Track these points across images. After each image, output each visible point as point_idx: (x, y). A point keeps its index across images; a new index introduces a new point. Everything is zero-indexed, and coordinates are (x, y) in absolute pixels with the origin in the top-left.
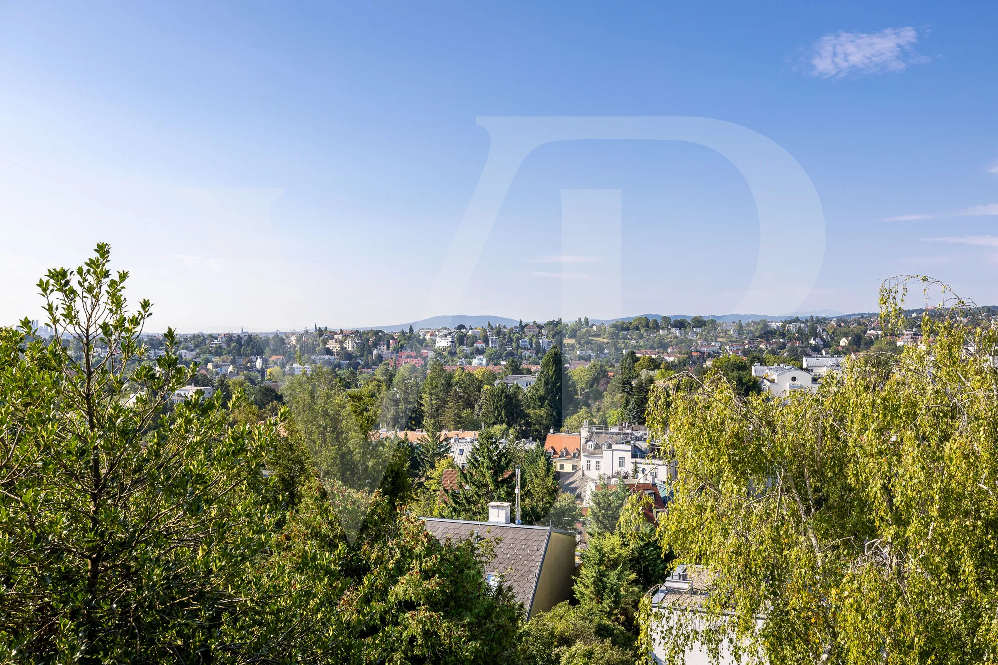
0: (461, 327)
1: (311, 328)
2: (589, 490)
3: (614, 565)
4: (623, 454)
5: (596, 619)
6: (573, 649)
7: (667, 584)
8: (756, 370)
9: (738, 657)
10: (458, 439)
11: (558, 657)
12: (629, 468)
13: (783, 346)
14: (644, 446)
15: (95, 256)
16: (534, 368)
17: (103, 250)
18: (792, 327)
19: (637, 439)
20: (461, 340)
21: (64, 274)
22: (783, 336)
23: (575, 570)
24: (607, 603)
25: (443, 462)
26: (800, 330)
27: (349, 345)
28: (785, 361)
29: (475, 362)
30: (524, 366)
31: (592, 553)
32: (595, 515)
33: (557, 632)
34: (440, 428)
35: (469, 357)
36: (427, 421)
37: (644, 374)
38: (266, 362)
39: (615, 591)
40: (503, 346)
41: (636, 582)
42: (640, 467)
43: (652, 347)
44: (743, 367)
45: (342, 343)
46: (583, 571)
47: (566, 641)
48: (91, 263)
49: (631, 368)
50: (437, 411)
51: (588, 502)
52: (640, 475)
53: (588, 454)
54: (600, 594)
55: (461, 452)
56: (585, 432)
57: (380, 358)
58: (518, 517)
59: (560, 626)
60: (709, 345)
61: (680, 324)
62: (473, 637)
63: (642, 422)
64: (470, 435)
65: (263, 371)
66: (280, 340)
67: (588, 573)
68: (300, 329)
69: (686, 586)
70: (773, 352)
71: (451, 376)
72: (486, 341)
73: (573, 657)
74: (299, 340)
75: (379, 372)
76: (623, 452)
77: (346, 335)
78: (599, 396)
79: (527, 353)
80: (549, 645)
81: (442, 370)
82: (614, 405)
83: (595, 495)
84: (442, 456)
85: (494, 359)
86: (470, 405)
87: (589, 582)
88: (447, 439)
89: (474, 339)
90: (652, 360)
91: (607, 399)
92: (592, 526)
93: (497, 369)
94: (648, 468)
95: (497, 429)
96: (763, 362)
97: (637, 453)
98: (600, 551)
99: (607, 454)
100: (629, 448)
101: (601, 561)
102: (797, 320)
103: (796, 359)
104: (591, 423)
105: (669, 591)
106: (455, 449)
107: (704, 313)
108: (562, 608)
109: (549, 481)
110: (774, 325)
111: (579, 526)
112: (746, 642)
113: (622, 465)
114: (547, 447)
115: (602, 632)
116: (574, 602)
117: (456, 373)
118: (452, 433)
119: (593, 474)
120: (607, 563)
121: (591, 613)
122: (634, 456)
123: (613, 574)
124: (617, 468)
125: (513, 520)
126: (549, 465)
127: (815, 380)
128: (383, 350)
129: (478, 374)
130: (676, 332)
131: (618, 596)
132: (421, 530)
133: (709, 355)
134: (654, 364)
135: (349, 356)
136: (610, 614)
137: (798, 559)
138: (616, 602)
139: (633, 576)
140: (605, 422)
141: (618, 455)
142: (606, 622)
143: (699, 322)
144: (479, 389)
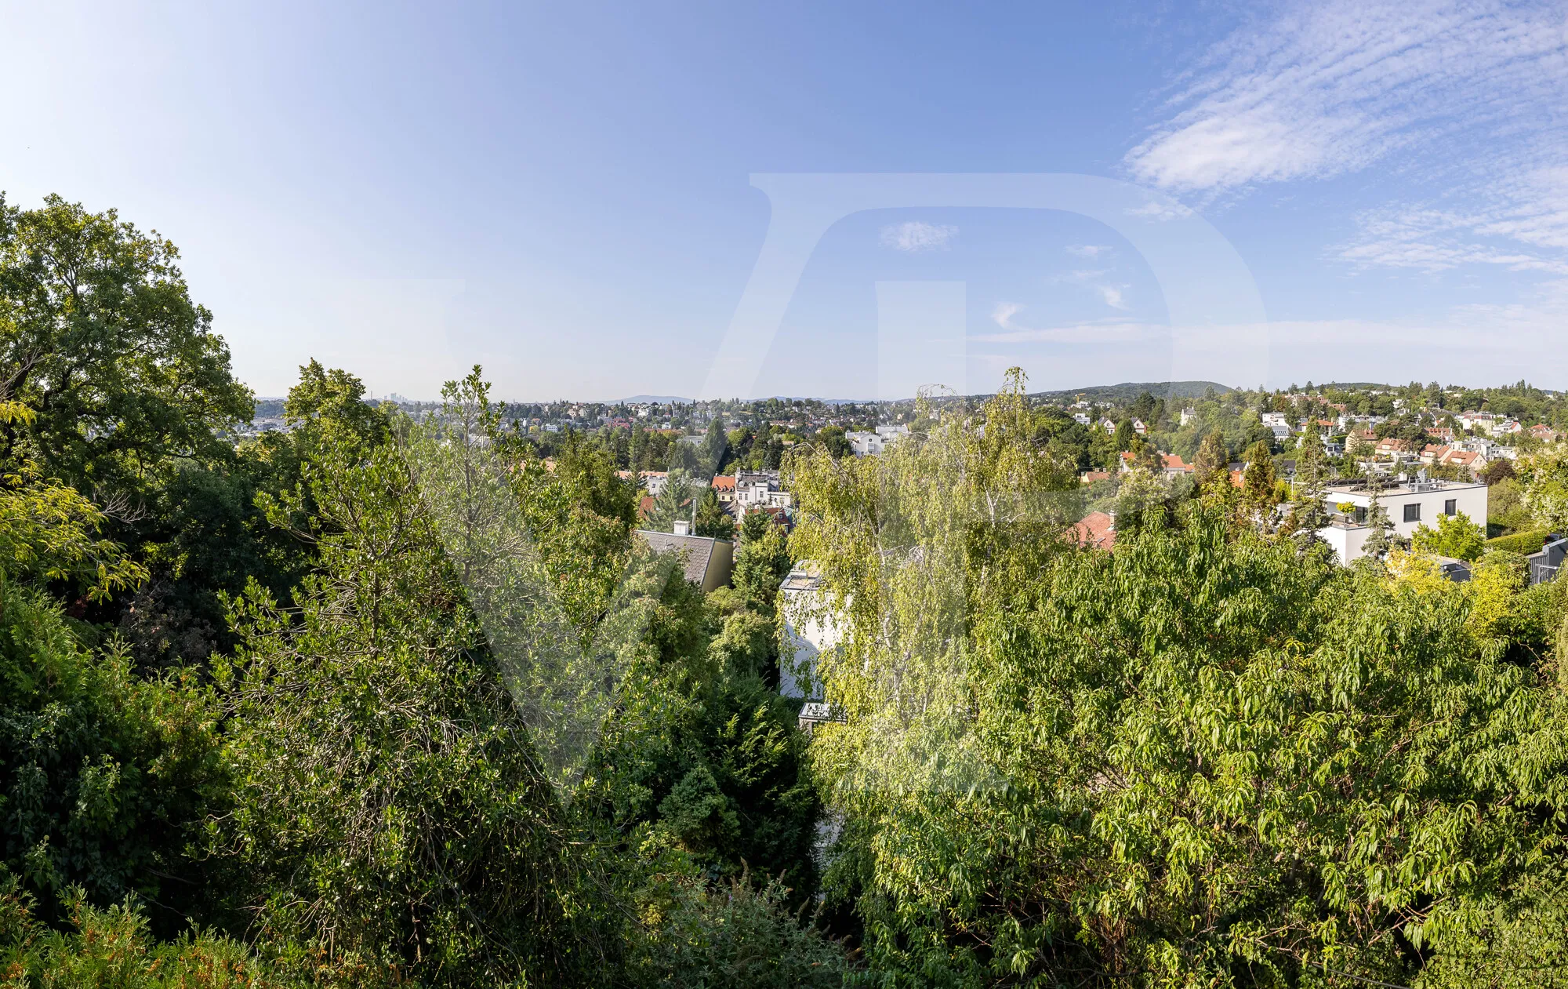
0: (655, 404)
1: (558, 402)
2: (741, 514)
3: (758, 562)
4: (762, 489)
5: (747, 598)
6: (732, 617)
7: (791, 573)
8: (848, 435)
9: (835, 626)
10: (652, 477)
11: (723, 623)
12: (766, 498)
13: (864, 420)
14: (775, 483)
15: (473, 373)
16: (703, 431)
17: (477, 369)
18: (869, 408)
19: (771, 479)
20: (655, 412)
21: (454, 384)
22: (864, 413)
23: (733, 566)
24: (753, 587)
25: (642, 492)
26: (874, 410)
27: (582, 413)
28: (865, 429)
29: (664, 426)
30: (696, 430)
31: (744, 555)
32: (745, 530)
33: (722, 607)
34: (641, 469)
35: (662, 422)
36: (632, 464)
37: (775, 436)
38: (529, 422)
39: (758, 579)
40: (682, 416)
41: (772, 573)
42: (773, 497)
43: (780, 419)
44: (840, 433)
45: (577, 411)
46: (738, 567)
47: (728, 612)
48: (470, 378)
49: (767, 433)
50: (639, 458)
51: (740, 520)
52: (774, 503)
53: (740, 489)
54: (749, 582)
55: (654, 486)
56: (738, 475)
57: (602, 422)
58: (694, 530)
59: (724, 603)
60: (819, 419)
61: (798, 404)
62: (679, 616)
63: (776, 467)
64: (659, 475)
65: (527, 428)
66: (538, 409)
67: (741, 568)
68: (551, 402)
69: (804, 574)
70: (858, 424)
71: (648, 435)
72: (671, 413)
73: (732, 623)
74: (550, 408)
75: (601, 431)
76: (763, 487)
77: (580, 407)
78: (747, 451)
79: (698, 422)
80: (716, 615)
81: (643, 432)
82: (757, 457)
83: (745, 517)
84: (641, 488)
85: (677, 425)
86: (660, 454)
87: (742, 574)
88: (645, 477)
89: (663, 412)
90: (780, 428)
91: (752, 454)
92: (743, 537)
93: (678, 432)
94: (778, 498)
95: (678, 471)
96: (852, 430)
97: (771, 488)
98: (749, 554)
99: (752, 489)
100: (766, 484)
101: (750, 560)
102: (872, 403)
103: (871, 428)
104: (742, 469)
105: (794, 577)
106: (650, 484)
107: (814, 397)
108: (723, 590)
109: (716, 509)
110: (858, 406)
111: (734, 536)
112: (840, 614)
113: (761, 496)
114: (714, 485)
115: (751, 606)
116: (733, 587)
117: (652, 434)
118: (648, 473)
119: (743, 502)
120: (753, 561)
121: (743, 593)
122: (769, 490)
123: (757, 569)
124: (759, 498)
125: (690, 533)
126: (715, 497)
127: (883, 441)
128: (603, 417)
129: (666, 435)
130: (795, 409)
131: (760, 581)
132: (646, 545)
133: (819, 426)
134: (782, 430)
135: (581, 420)
136: (755, 594)
137: (871, 562)
138: (759, 586)
139: (770, 569)
140: (750, 468)
141: (759, 490)
142: (753, 599)
143: (810, 402)
144: (667, 444)
